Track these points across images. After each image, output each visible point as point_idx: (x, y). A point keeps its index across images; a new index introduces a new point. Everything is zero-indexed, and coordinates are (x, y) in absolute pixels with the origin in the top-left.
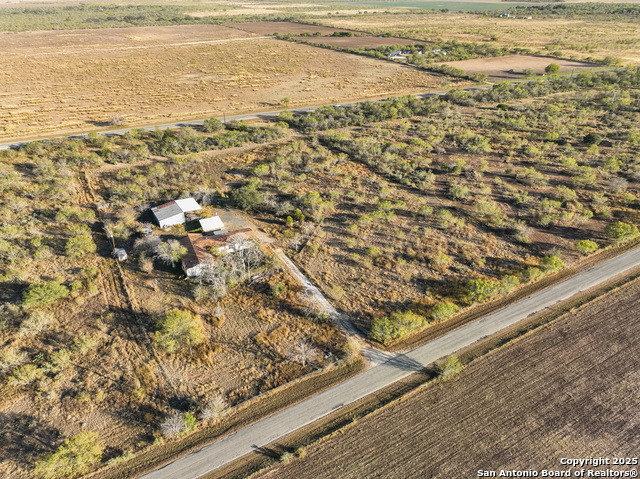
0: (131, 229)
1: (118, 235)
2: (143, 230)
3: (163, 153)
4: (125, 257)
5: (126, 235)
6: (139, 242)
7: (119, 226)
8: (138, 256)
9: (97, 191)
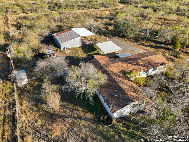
0: (34, 50)
1: (21, 55)
2: (46, 51)
3: (56, 9)
4: (25, 81)
5: (30, 55)
6: (42, 64)
7: (23, 47)
8: (40, 80)
9: (13, 25)
